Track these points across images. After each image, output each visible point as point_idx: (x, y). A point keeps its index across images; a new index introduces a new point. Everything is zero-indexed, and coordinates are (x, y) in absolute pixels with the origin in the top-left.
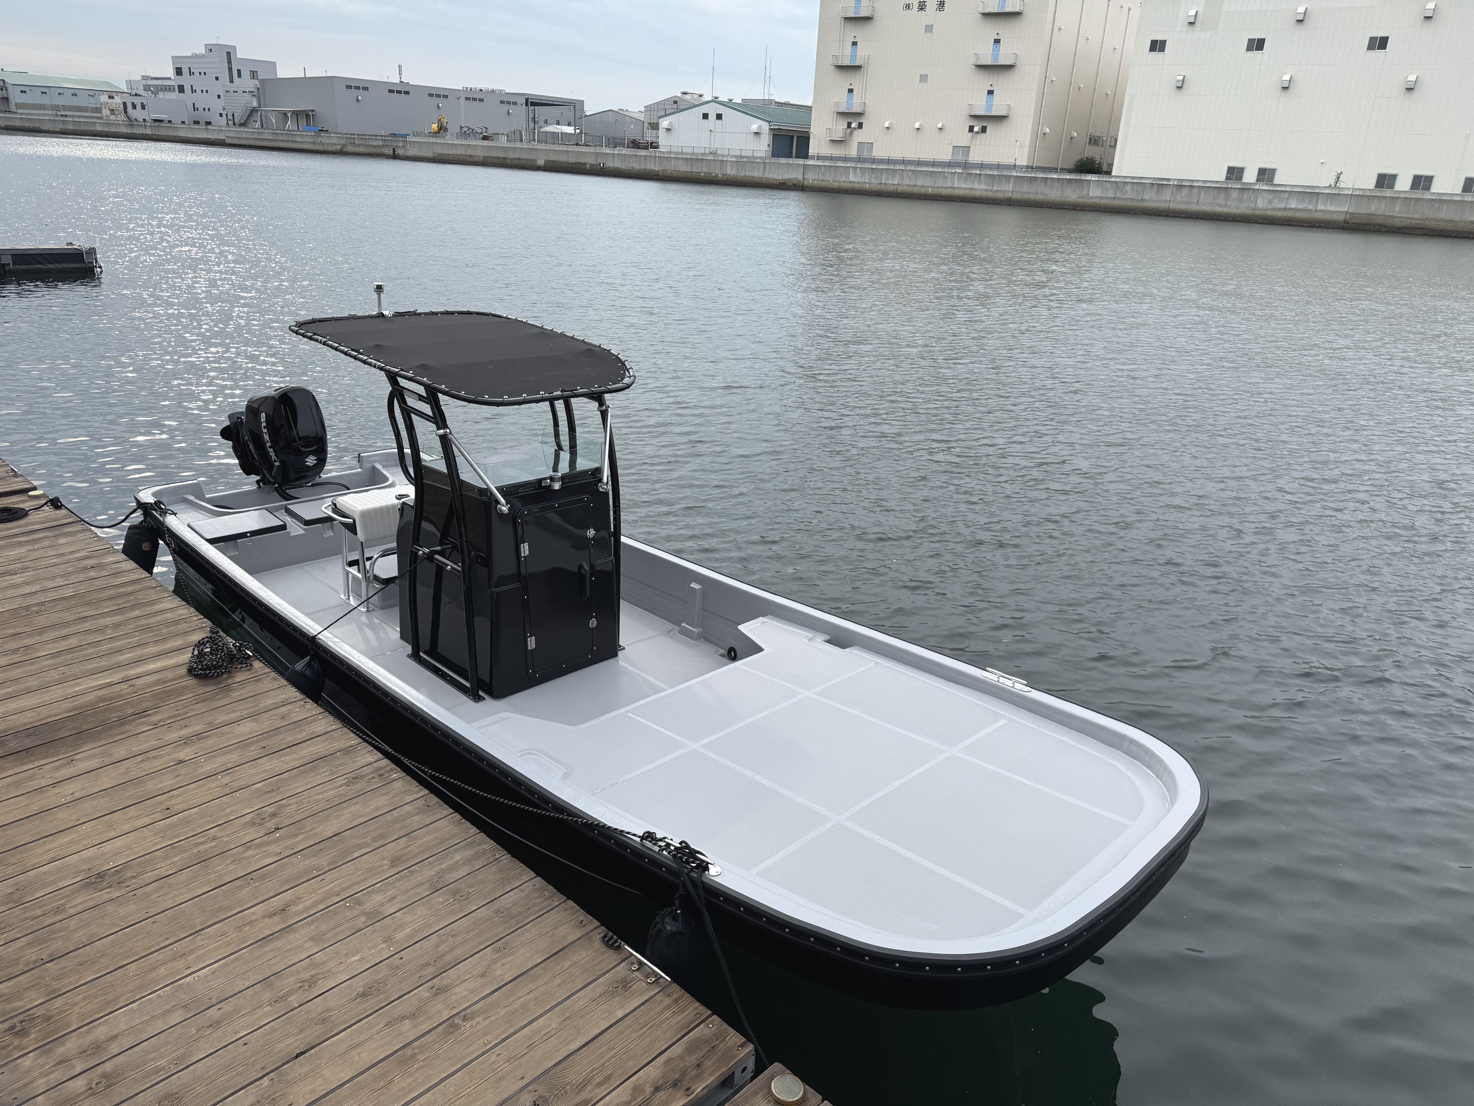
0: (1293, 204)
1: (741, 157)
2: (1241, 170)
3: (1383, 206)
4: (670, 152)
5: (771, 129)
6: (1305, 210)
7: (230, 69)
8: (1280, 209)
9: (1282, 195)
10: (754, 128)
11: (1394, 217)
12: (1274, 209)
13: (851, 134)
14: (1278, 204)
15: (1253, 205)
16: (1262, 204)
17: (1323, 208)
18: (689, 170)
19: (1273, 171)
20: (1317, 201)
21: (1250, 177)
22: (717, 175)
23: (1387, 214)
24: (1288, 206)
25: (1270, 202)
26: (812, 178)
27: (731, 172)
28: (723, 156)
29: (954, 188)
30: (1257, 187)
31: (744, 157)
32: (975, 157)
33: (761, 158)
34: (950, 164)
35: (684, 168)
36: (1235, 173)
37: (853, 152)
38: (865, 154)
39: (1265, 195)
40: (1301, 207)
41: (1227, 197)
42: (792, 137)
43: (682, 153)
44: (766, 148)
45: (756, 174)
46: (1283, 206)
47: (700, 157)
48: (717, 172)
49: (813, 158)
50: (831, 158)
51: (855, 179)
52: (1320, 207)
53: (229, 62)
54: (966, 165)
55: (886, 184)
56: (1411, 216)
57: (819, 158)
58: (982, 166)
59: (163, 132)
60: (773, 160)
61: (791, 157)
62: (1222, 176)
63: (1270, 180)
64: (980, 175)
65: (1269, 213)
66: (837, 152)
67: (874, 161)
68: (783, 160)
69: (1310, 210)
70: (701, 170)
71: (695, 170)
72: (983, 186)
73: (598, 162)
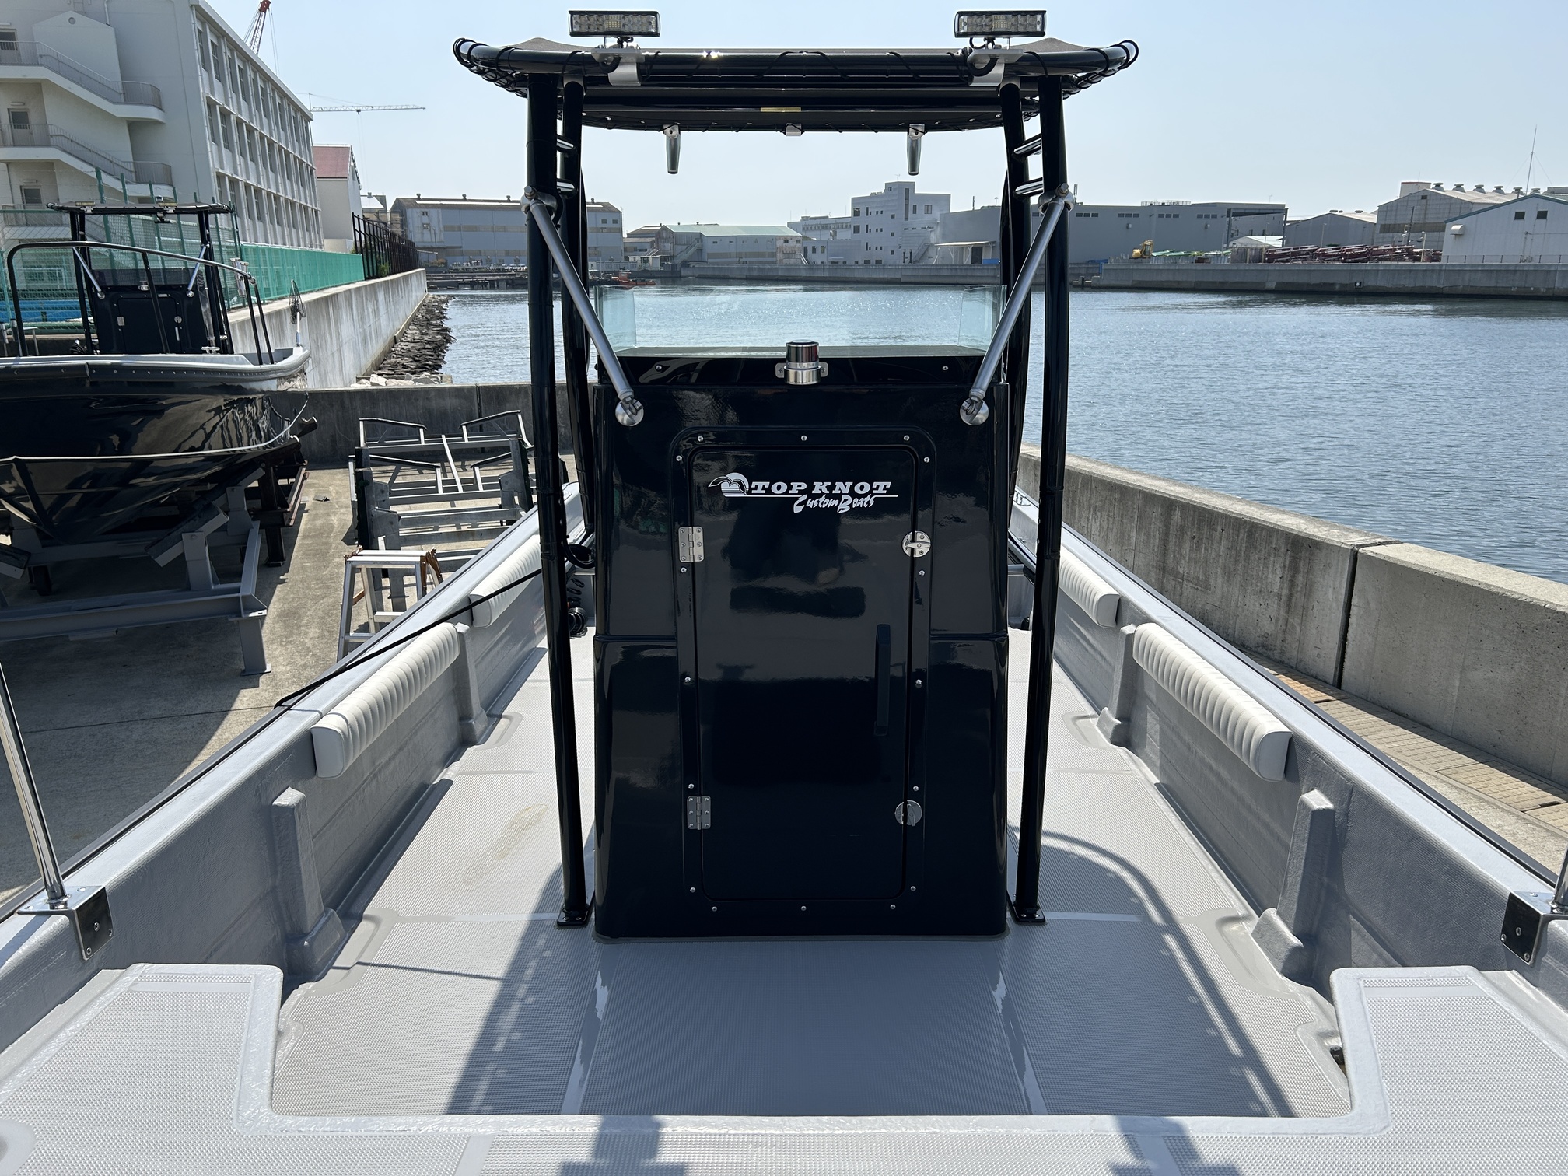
7: (907, 205)
18: (1493, 284)
22: (1538, 289)
27: (1563, 284)
28: (1551, 265)
35: (1484, 283)
47: (1511, 268)
48: (1539, 285)
53: (907, 199)
59: (840, 274)
70: (1514, 284)
71: (1502, 284)
73: (1354, 281)
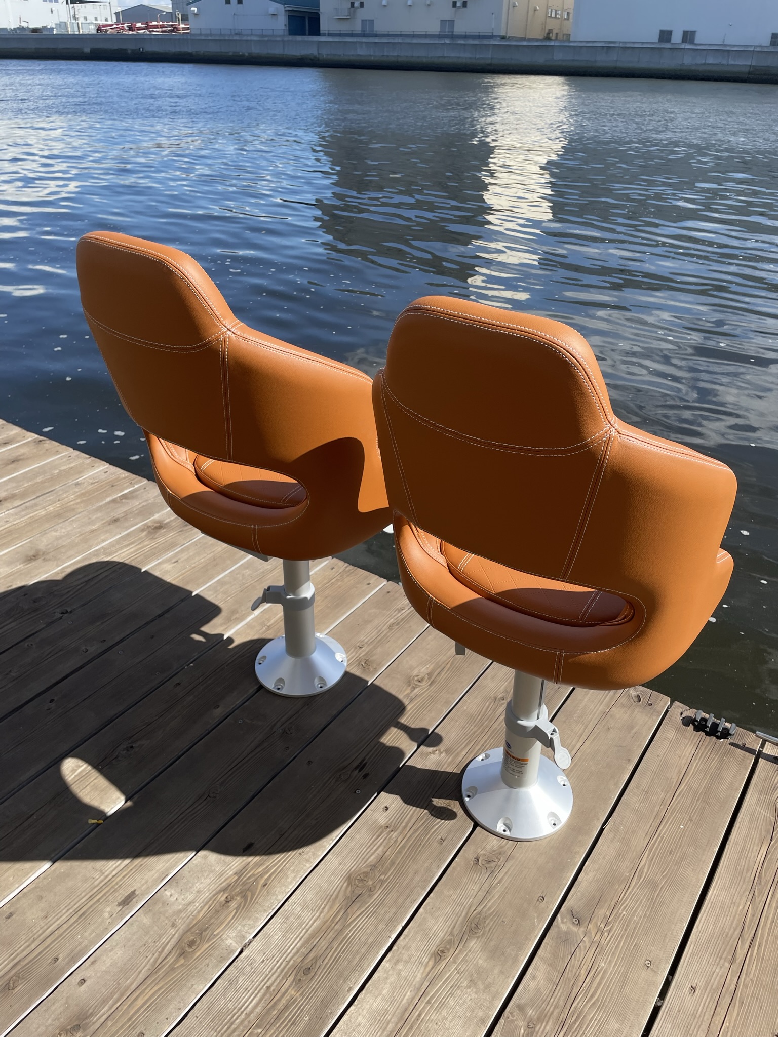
0: (711, 60)
1: (263, 36)
2: (670, 33)
3: (776, 59)
4: (201, 35)
5: (286, 11)
6: (720, 65)
8: (701, 65)
9: (702, 52)
10: (272, 10)
12: (696, 65)
13: (354, 12)
14: (700, 60)
15: (681, 62)
16: (688, 62)
17: (732, 63)
18: (218, 50)
19: (693, 33)
21: (677, 38)
22: (243, 55)
24: (707, 62)
25: (693, 58)
26: (326, 53)
27: (256, 50)
28: (247, 35)
29: (445, 57)
30: (683, 46)
31: (266, 36)
32: (459, 29)
33: (280, 36)
34: (439, 37)
35: (213, 49)
36: (665, 36)
37: (358, 28)
38: (368, 31)
39: (689, 53)
40: (716, 62)
41: (661, 56)
42: (305, 17)
43: (211, 35)
44: (283, 28)
45: (277, 51)
46: (703, 62)
47: (227, 38)
48: (244, 51)
49: (324, 35)
50: (340, 35)
51: (362, 52)
52: (731, 62)
54: (453, 37)
55: (388, 56)
57: (329, 35)
58: (465, 37)
60: (291, 38)
61: (304, 34)
62: (656, 38)
63: (692, 41)
64: (465, 44)
66: (344, 28)
67: (376, 36)
68: (299, 38)
69: (723, 65)
70: (230, 50)
71: (223, 50)
72: (468, 55)
73: (138, 47)
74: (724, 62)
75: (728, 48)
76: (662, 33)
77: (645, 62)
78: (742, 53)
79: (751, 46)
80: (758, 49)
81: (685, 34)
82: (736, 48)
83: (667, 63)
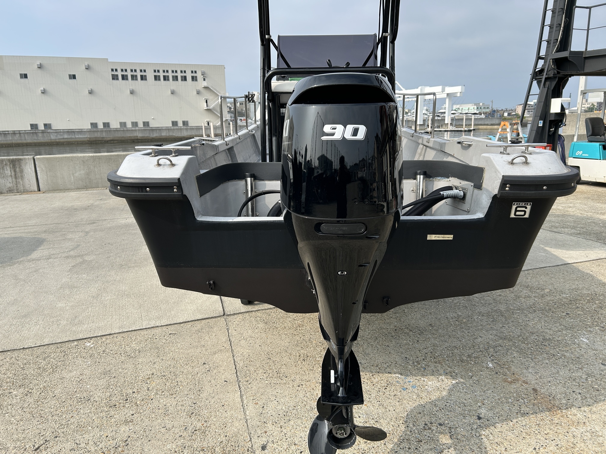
0: (66, 136)
2: (37, 125)
3: (99, 134)
6: (71, 138)
8: (62, 139)
9: (60, 133)
11: (104, 138)
12: (59, 139)
14: (60, 137)
15: (50, 138)
16: (53, 137)
17: (78, 137)
19: (49, 125)
20: (75, 134)
21: (41, 127)
23: (101, 137)
24: (64, 137)
25: (56, 136)
30: (47, 131)
36: (34, 126)
39: (53, 134)
40: (69, 137)
41: (37, 136)
46: (62, 137)
52: (77, 136)
56: (109, 136)
62: (29, 128)
63: (51, 128)
65: (58, 140)
74: (73, 137)
75: (73, 131)
76: (32, 125)
77: (29, 139)
78: (81, 132)
79: (85, 129)
80: (88, 130)
81: (45, 125)
82: (77, 130)
83: (41, 138)
